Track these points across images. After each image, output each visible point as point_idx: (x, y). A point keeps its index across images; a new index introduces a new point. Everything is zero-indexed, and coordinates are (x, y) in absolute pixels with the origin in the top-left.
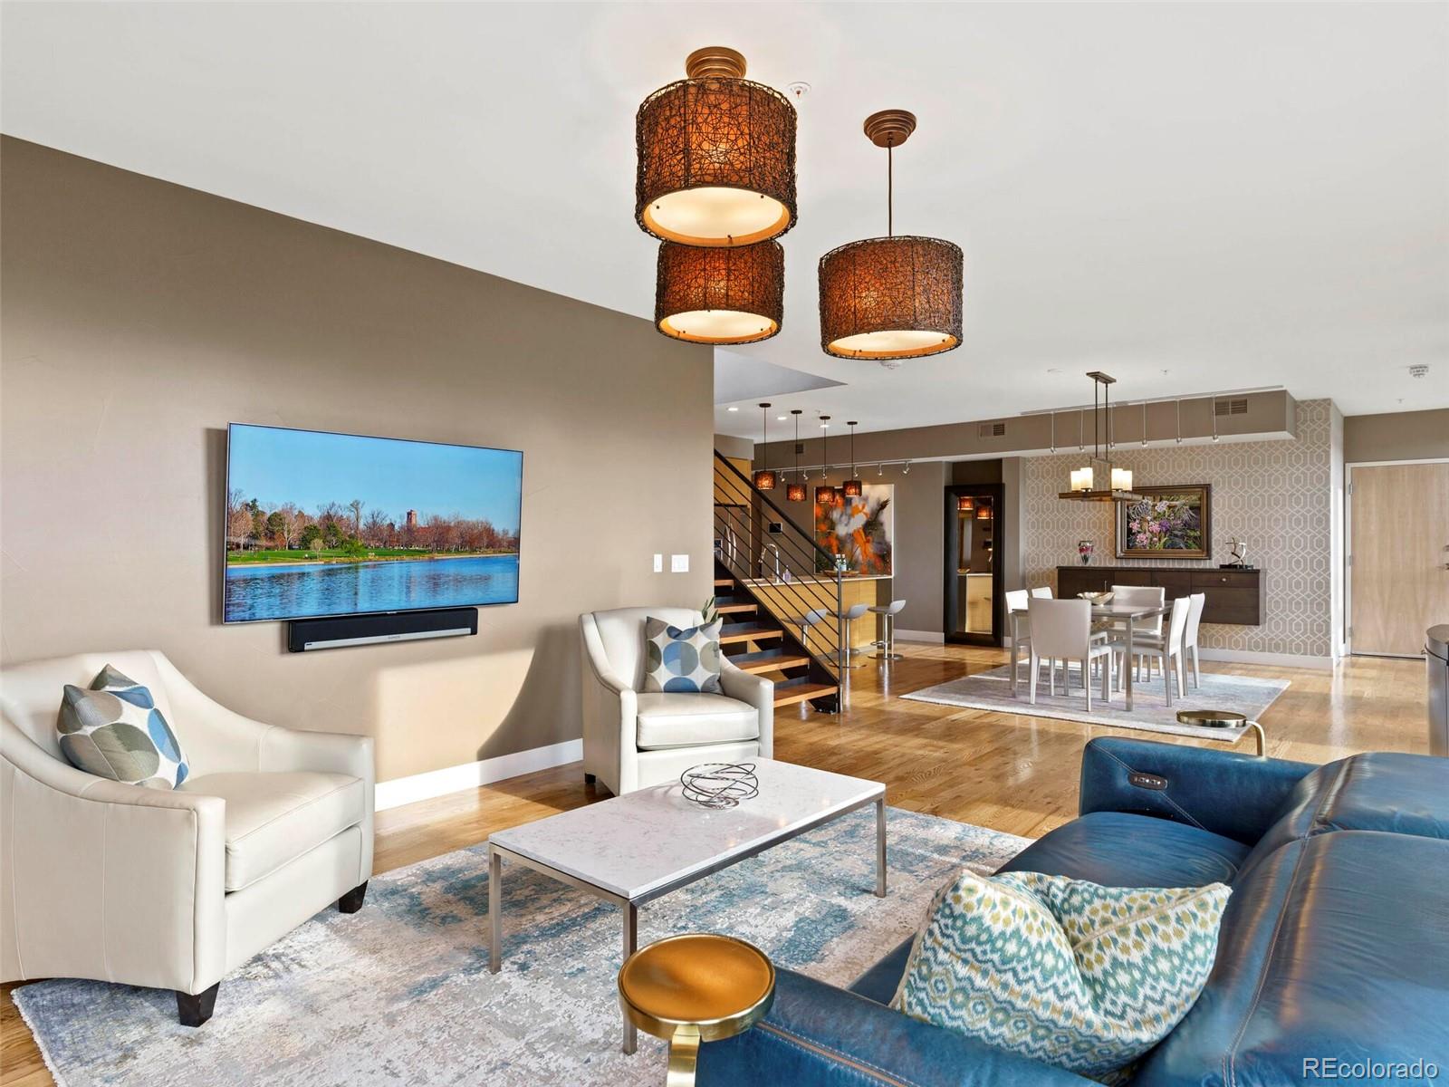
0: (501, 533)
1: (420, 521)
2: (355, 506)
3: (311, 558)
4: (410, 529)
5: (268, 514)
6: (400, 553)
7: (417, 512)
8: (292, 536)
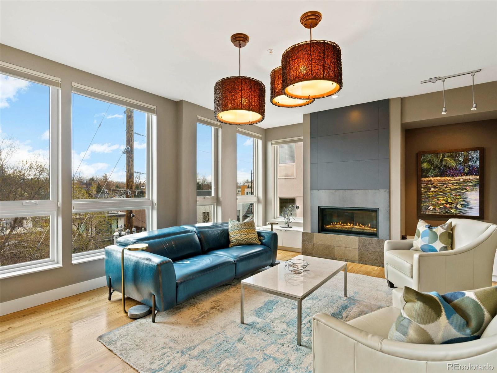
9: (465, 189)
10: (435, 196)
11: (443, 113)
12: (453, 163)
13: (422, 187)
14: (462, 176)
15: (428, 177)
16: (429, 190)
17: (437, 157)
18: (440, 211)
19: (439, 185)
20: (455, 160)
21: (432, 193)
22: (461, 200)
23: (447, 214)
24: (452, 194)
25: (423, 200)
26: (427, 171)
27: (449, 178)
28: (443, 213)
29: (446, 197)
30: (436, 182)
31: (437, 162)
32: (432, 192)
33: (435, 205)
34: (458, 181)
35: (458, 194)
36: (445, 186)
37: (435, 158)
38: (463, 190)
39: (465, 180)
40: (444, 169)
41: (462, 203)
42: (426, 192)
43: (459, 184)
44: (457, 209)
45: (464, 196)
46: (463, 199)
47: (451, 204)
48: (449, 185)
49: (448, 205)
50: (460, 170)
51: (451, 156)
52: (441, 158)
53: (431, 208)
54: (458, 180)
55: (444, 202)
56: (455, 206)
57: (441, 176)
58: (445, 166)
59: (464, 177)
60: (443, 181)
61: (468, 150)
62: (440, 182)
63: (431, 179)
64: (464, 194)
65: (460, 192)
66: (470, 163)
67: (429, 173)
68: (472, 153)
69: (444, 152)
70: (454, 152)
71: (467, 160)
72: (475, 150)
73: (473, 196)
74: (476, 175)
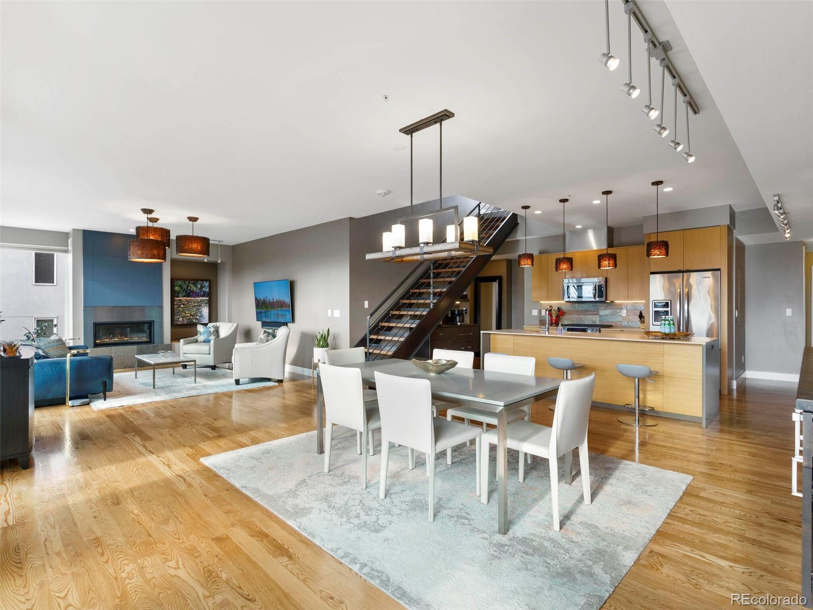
0: (287, 303)
1: (275, 300)
2: (266, 297)
4: (273, 302)
5: (258, 300)
6: (272, 308)
7: (274, 298)
8: (261, 304)
10: (183, 311)
12: (194, 288)
15: (179, 297)
16: (179, 307)
20: (195, 286)
21: (181, 309)
25: (175, 314)
26: (179, 293)
27: (192, 299)
30: (184, 301)
31: (185, 287)
33: (183, 317)
37: (184, 284)
40: (189, 292)
41: (200, 315)
44: (197, 319)
45: (200, 311)
47: (193, 316)
49: (191, 317)
50: (198, 293)
51: (193, 284)
52: (187, 284)
53: (181, 319)
55: (189, 315)
57: (187, 297)
58: (190, 290)
59: (200, 298)
61: (203, 280)
62: (187, 301)
63: (181, 298)
64: (200, 309)
65: (198, 308)
66: (204, 289)
67: (180, 294)
68: (205, 282)
69: (189, 280)
70: (195, 281)
71: (202, 287)
72: (206, 280)
73: (205, 311)
74: (207, 297)
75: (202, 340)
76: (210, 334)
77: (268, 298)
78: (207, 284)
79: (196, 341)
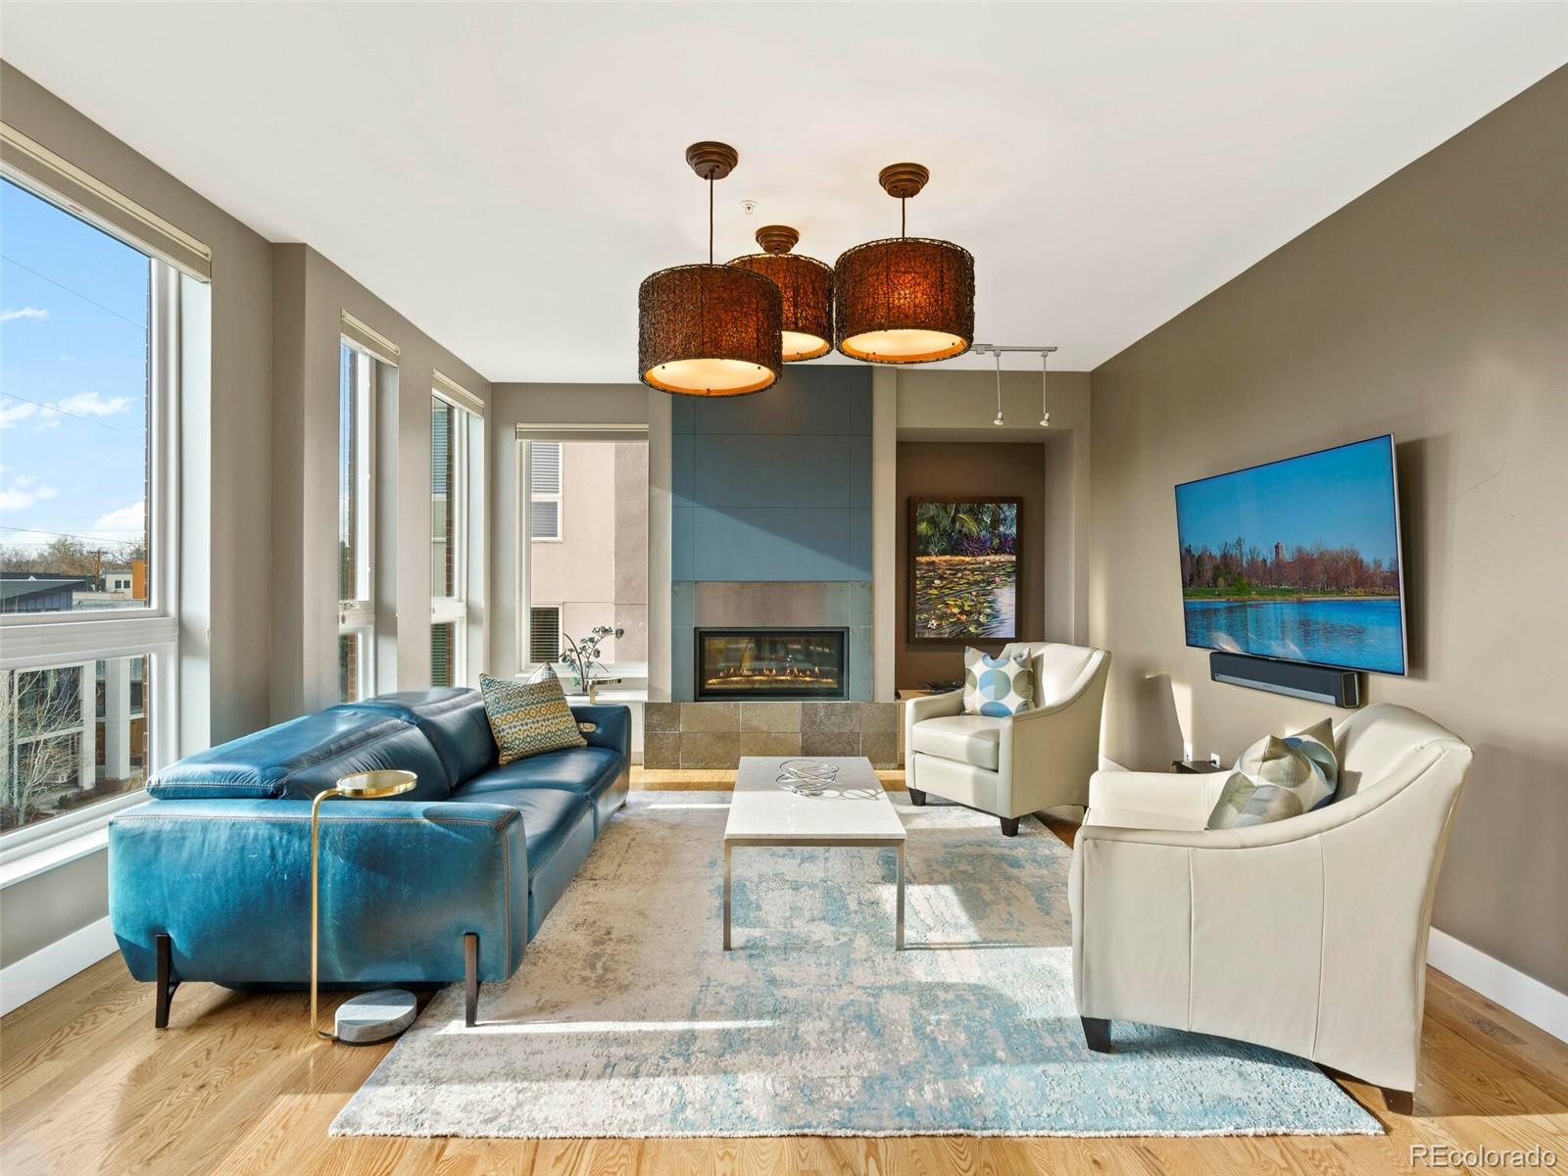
0: (1372, 566)
1: (1287, 556)
2: (1239, 543)
3: (1219, 595)
4: (1279, 564)
5: (1196, 555)
6: (1272, 592)
7: (1283, 545)
8: (1208, 575)
9: (993, 582)
10: (940, 598)
11: (997, 422)
12: (972, 527)
13: (917, 578)
14: (988, 554)
15: (929, 555)
16: (930, 585)
17: (946, 511)
18: (952, 629)
19: (948, 572)
20: (976, 520)
21: (935, 592)
22: (985, 604)
23: (962, 636)
24: (970, 593)
25: (919, 606)
26: (928, 540)
27: (967, 559)
28: (954, 634)
29: (961, 598)
30: (944, 566)
31: (946, 522)
32: (936, 588)
33: (940, 618)
34: (982, 566)
35: (981, 592)
36: (960, 575)
37: (942, 514)
38: (989, 585)
39: (994, 563)
40: (957, 540)
41: (988, 611)
42: (924, 588)
43: (982, 572)
44: (980, 624)
45: (990, 598)
46: (989, 602)
47: (968, 614)
48: (967, 572)
49: (964, 617)
50: (986, 541)
51: (971, 512)
52: (952, 515)
53: (934, 623)
54: (980, 563)
55: (956, 610)
56: (976, 618)
57: (952, 553)
58: (960, 531)
60: (956, 565)
61: (999, 500)
62: (951, 566)
63: (934, 558)
64: (990, 593)
65: (983, 589)
66: (1002, 529)
67: (931, 546)
68: (1005, 507)
69: (959, 501)
70: (975, 504)
71: (996, 522)
72: (1009, 500)
73: (1006, 598)
74: (1011, 554)
75: (978, 707)
76: (1005, 684)
77: (1246, 549)
78: (1010, 512)
79: (960, 710)
